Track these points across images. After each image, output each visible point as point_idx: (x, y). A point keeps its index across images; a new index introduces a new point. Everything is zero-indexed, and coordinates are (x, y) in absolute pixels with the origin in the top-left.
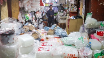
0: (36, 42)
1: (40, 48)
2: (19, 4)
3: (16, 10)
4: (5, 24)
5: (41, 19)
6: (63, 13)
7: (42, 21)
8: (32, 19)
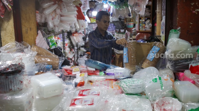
0: (67, 89)
1: (75, 100)
2: (36, 16)
3: (30, 28)
4: (8, 54)
5: (82, 47)
6: (124, 35)
7: (85, 50)
8: (64, 47)
